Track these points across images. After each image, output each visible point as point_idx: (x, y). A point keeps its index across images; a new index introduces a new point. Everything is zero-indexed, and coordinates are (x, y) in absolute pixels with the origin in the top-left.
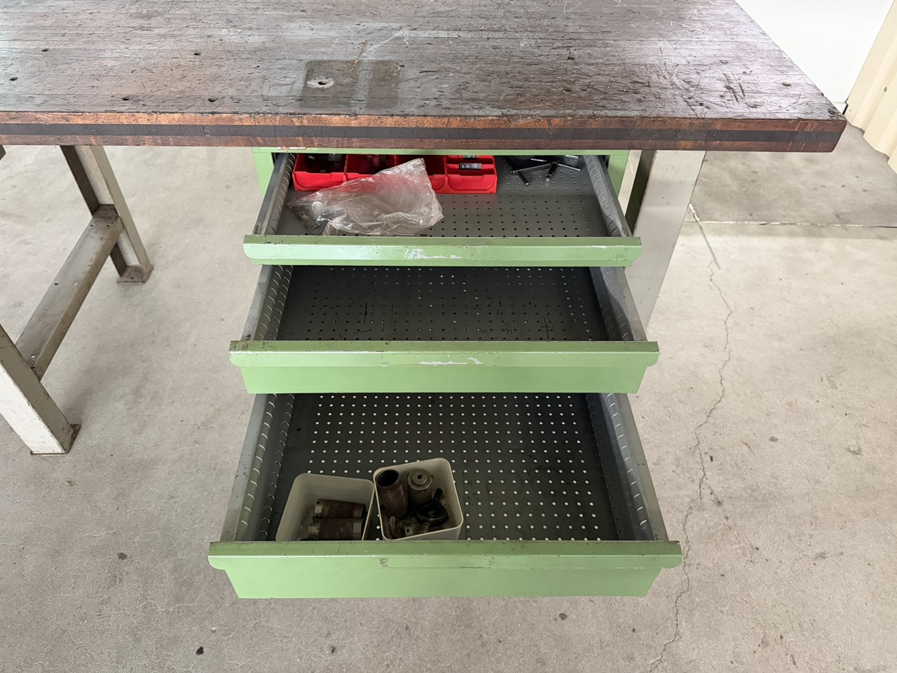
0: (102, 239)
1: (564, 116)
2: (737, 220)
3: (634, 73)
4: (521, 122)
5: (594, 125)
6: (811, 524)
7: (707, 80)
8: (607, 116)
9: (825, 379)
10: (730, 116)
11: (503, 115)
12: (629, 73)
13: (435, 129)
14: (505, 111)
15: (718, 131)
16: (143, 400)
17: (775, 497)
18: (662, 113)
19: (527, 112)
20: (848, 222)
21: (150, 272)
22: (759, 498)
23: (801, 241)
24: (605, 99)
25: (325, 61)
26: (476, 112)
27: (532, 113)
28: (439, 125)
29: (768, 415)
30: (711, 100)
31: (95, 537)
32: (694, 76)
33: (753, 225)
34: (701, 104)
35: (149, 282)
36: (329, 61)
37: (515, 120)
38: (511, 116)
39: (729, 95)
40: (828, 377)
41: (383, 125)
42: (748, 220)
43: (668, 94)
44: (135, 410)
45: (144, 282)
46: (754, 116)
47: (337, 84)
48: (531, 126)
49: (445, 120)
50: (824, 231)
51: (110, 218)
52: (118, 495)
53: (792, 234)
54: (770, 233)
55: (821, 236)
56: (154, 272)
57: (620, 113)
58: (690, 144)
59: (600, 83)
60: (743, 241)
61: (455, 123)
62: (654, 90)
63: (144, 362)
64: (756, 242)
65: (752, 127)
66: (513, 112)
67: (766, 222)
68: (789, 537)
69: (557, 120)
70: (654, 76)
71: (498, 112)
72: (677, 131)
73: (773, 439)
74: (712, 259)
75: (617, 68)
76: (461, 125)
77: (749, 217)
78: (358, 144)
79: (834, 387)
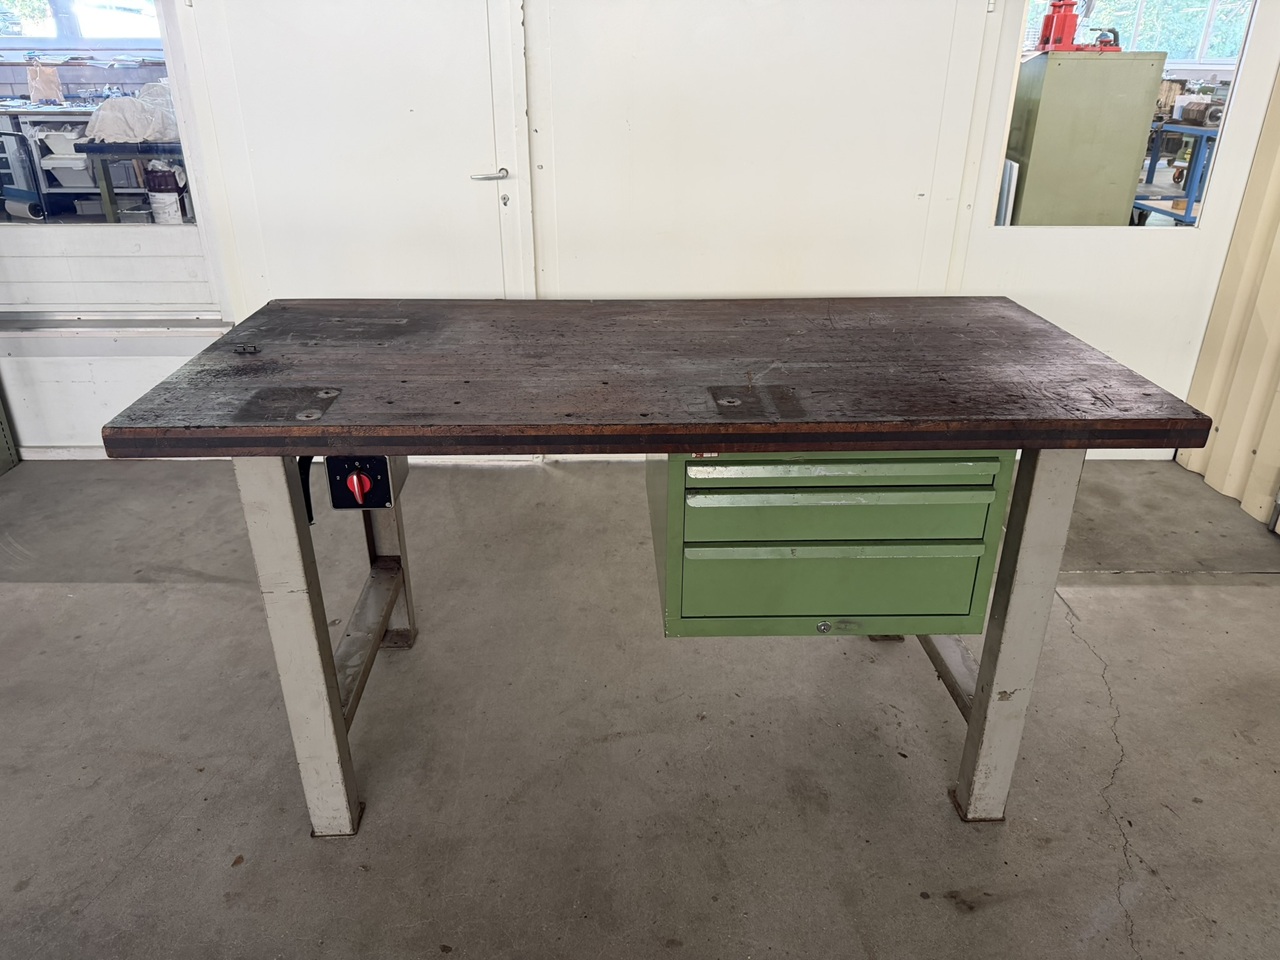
1: (961, 420)
2: (1085, 570)
3: (1006, 389)
4: (923, 426)
5: (987, 427)
6: (1271, 892)
7: (1073, 393)
8: (999, 420)
9: (1238, 734)
10: (1107, 417)
11: (906, 421)
12: (1001, 388)
13: (844, 433)
14: (906, 418)
15: (1100, 430)
16: (435, 773)
17: (1217, 864)
18: (1047, 417)
19: (926, 418)
20: (1214, 569)
21: (416, 636)
22: (1200, 866)
23: (1165, 590)
24: (990, 407)
26: (880, 419)
27: (930, 418)
28: (849, 430)
29: (1184, 774)
30: (1086, 406)
31: (409, 928)
32: (1062, 390)
33: (1105, 574)
34: (1078, 410)
35: (415, 647)
37: (917, 425)
38: (913, 421)
39: (1099, 403)
40: (1241, 733)
41: (799, 431)
42: (1099, 569)
43: (1045, 403)
44: (427, 785)
45: (410, 647)
46: (1129, 417)
47: (744, 402)
48: (932, 429)
49: (854, 425)
50: (1188, 578)
52: (426, 880)
53: (1153, 583)
54: (1126, 582)
55: (1189, 584)
56: (419, 637)
57: (1010, 417)
58: (1074, 442)
59: (980, 397)
60: (1097, 591)
61: (863, 428)
62: (1030, 401)
63: (427, 732)
64: (1114, 592)
66: (914, 418)
67: (1120, 571)
68: (1249, 908)
69: (954, 424)
70: (1026, 391)
71: (900, 419)
72: (1062, 431)
73: (1196, 800)
74: (1068, 610)
75: (988, 386)
76: (868, 429)
77: (1098, 566)
78: (774, 449)
79: (1251, 742)
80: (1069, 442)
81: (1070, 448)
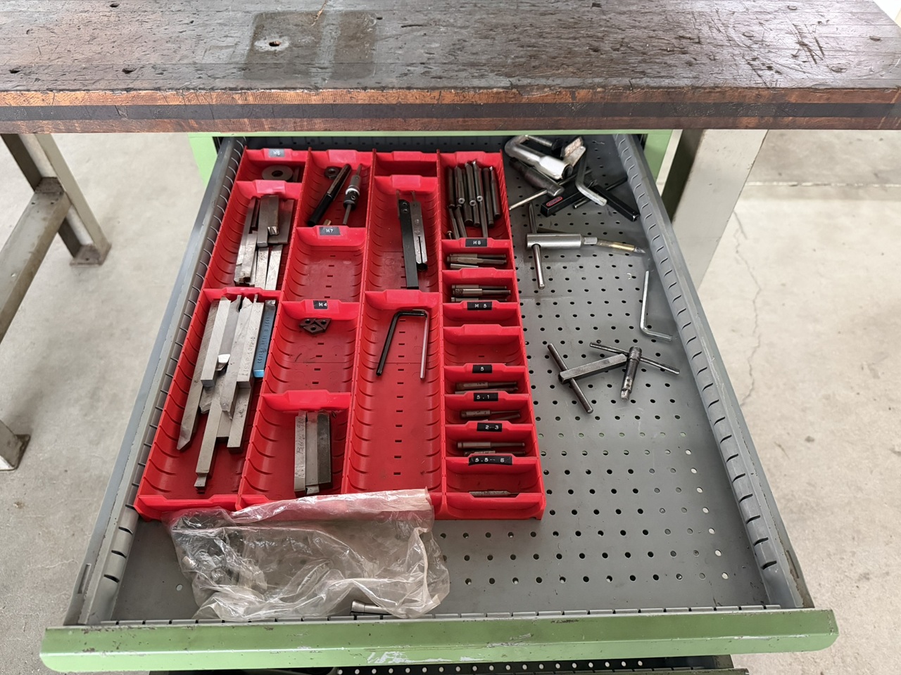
0: (44, 219)
1: (593, 87)
2: (765, 181)
3: (679, 25)
4: (536, 95)
5: (632, 97)
6: (854, 539)
7: (773, 34)
8: (648, 87)
9: (866, 367)
10: (809, 84)
11: (513, 86)
12: (672, 25)
13: (421, 105)
14: (514, 80)
15: (793, 104)
16: (100, 404)
17: (812, 508)
18: (720, 82)
19: (543, 81)
20: (887, 181)
21: (107, 252)
22: (795, 510)
23: (837, 205)
24: (644, 61)
25: (279, 14)
26: (476, 83)
27: (550, 82)
28: (428, 100)
29: (804, 410)
30: (782, 61)
31: (48, 569)
32: (757, 28)
33: (783, 187)
34: (770, 68)
35: (107, 263)
36: (284, 13)
37: (528, 92)
38: (523, 87)
39: (804, 55)
40: (869, 365)
41: (354, 101)
42: (778, 181)
43: (725, 54)
44: (92, 416)
45: (100, 263)
46: (839, 84)
47: (294, 45)
48: (550, 100)
49: (436, 94)
50: (861, 192)
51: (54, 194)
52: (74, 518)
53: (826, 197)
54: (801, 196)
55: (858, 198)
56: (112, 252)
57: (665, 82)
58: (754, 121)
59: (637, 39)
60: (772, 205)
61: (449, 98)
62: (707, 48)
63: (101, 358)
64: (787, 206)
65: (837, 99)
66: (525, 81)
67: (798, 182)
68: (829, 555)
69: (582, 93)
70: (705, 29)
71: (505, 82)
72: (740, 105)
73: (809, 440)
74: (738, 227)
75: (656, 19)
76: (457, 100)
77: (778, 177)
78: (322, 126)
79: (876, 376)
80: (745, 120)
81: (747, 128)
